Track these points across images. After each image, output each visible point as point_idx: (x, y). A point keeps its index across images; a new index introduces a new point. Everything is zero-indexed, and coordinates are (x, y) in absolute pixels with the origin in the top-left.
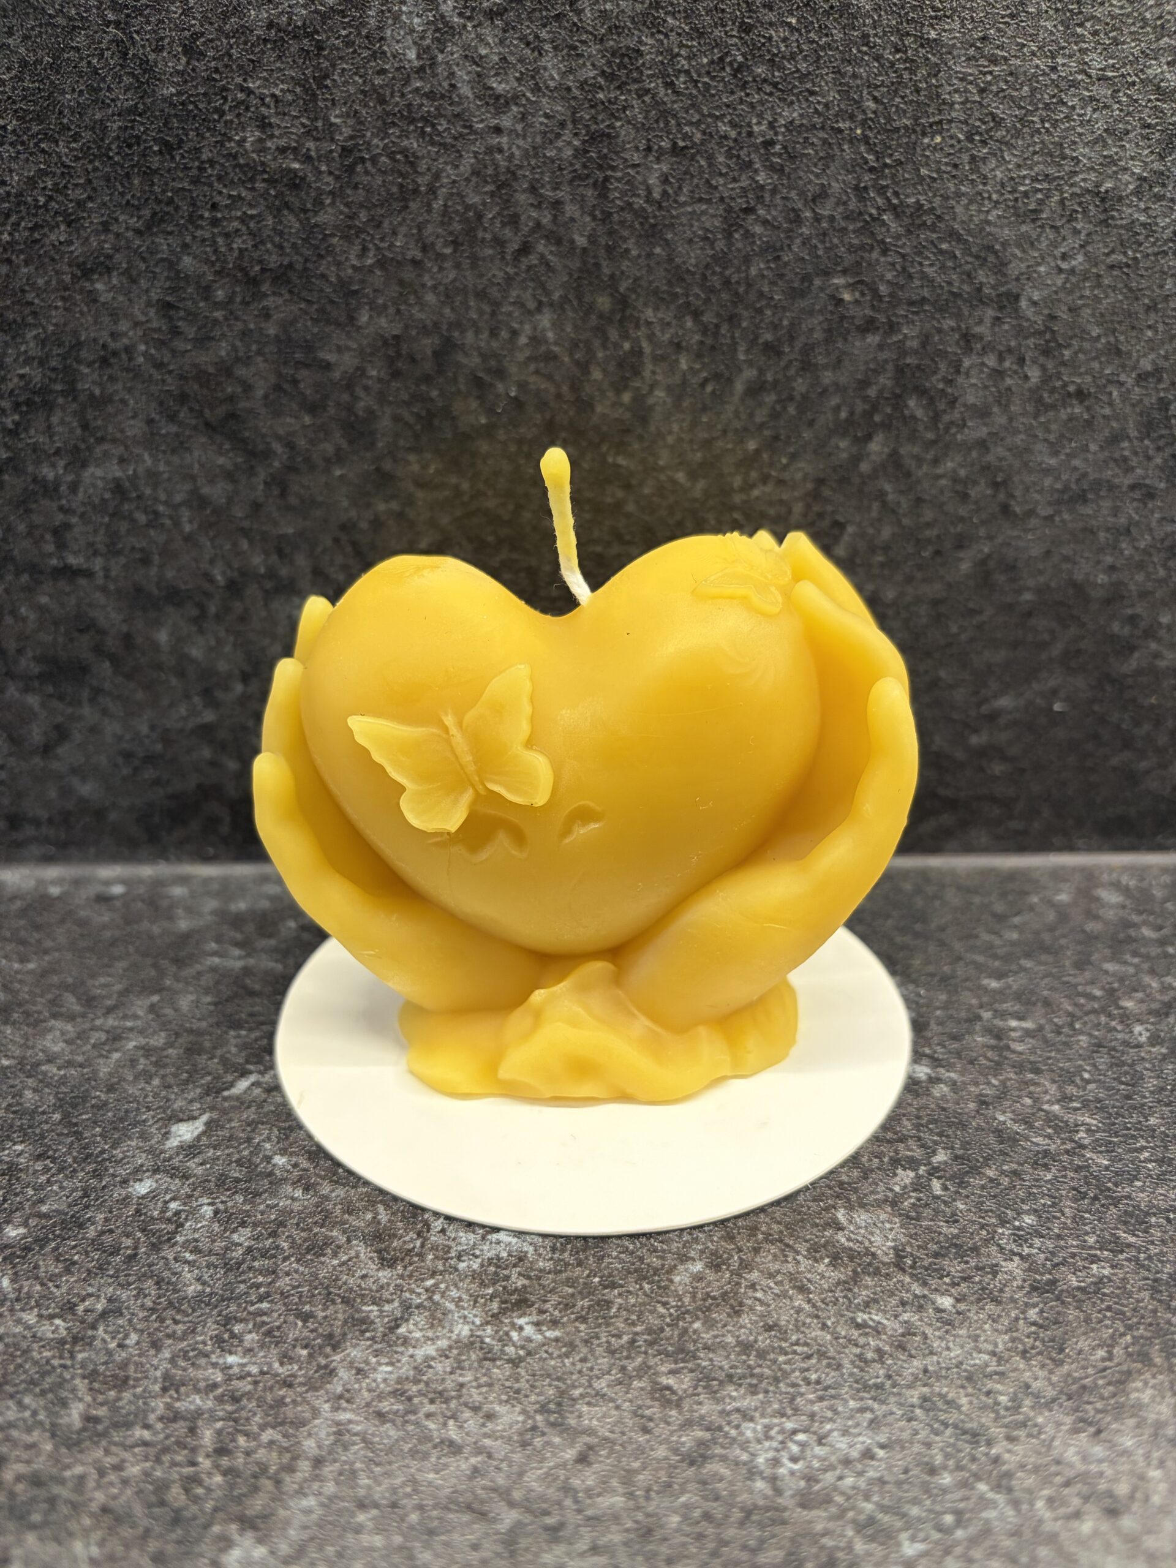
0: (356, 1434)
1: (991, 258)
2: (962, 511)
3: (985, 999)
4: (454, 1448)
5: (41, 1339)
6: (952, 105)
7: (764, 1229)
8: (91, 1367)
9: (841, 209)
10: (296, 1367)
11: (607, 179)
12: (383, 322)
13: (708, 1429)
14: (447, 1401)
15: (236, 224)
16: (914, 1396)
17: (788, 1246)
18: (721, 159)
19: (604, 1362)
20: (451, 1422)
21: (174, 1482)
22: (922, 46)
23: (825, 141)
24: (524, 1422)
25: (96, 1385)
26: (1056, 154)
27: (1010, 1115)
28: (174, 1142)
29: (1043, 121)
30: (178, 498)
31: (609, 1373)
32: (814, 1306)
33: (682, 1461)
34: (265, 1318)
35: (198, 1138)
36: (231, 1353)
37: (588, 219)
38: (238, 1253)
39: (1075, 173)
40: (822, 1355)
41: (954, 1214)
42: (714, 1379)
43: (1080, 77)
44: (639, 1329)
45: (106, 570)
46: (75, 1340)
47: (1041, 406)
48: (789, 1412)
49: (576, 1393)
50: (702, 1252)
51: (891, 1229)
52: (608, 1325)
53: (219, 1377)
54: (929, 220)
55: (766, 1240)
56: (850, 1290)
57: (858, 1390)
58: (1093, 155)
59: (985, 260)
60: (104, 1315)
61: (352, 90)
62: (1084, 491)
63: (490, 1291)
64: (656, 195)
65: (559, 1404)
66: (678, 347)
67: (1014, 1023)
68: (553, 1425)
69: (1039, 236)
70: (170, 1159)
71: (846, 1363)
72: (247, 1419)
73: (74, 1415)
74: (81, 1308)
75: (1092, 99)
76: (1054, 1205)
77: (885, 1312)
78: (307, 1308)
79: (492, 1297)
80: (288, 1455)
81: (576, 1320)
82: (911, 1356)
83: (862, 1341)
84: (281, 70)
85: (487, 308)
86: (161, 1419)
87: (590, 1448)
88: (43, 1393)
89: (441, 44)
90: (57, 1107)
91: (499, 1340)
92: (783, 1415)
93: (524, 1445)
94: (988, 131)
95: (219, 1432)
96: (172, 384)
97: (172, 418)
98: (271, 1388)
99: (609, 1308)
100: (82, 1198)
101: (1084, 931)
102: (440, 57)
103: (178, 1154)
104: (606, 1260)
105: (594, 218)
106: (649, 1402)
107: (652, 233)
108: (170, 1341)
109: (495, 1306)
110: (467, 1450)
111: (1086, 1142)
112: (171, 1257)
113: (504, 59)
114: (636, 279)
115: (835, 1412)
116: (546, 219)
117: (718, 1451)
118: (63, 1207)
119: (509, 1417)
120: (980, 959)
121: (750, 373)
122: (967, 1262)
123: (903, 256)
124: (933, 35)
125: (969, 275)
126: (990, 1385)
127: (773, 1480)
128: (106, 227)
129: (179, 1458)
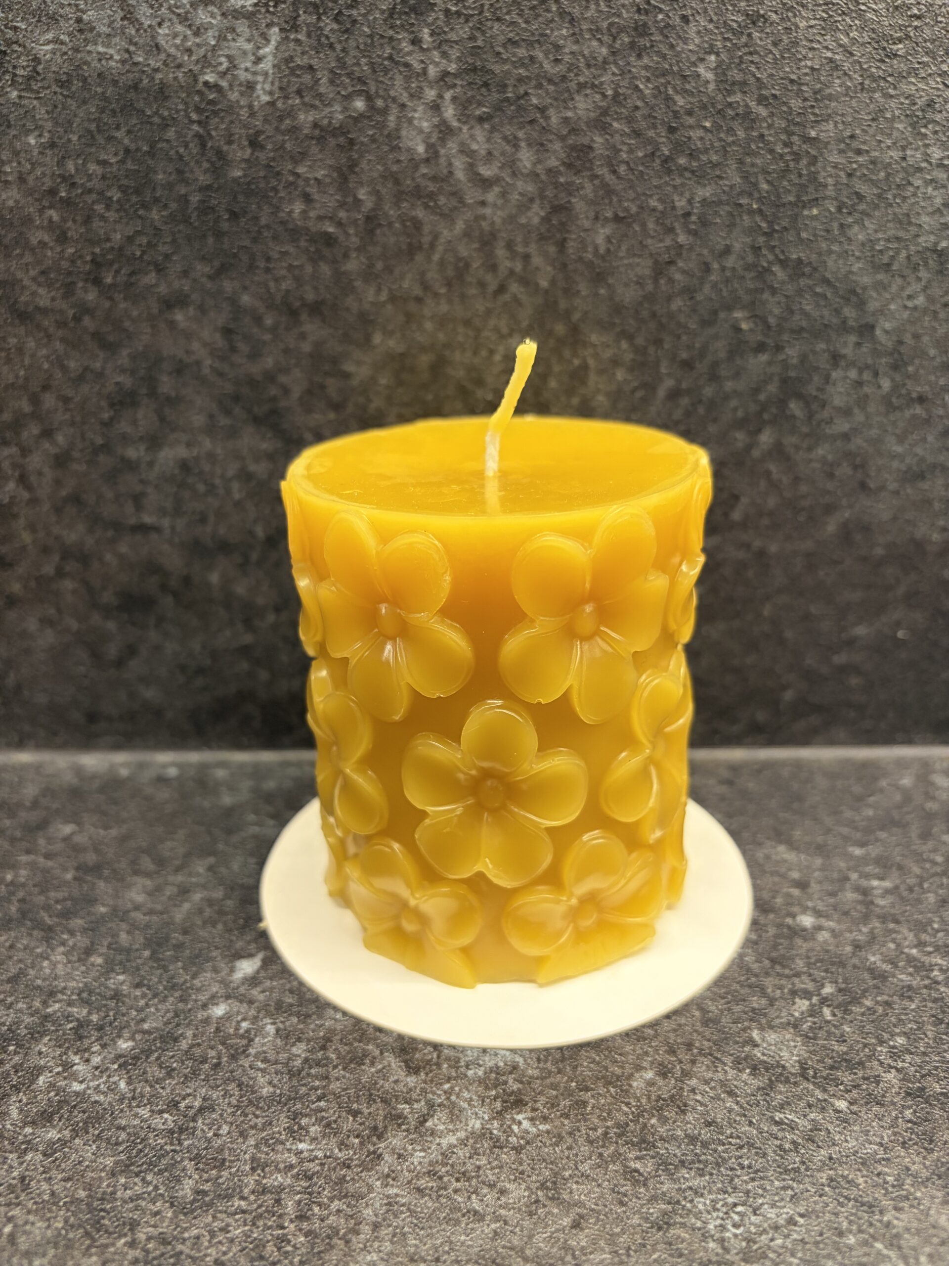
0: (403, 1205)
1: (854, 299)
2: (830, 486)
3: (852, 863)
4: (479, 1217)
5: (155, 1130)
6: (826, 186)
7: (697, 1045)
8: (196, 1152)
9: (741, 262)
10: (351, 1153)
11: (565, 240)
12: (391, 343)
13: (669, 1203)
14: (469, 1180)
15: (283, 272)
16: (823, 1177)
17: (717, 1058)
18: (651, 225)
19: (586, 1149)
20: (474, 1196)
21: (268, 1242)
22: (804, 142)
23: (731, 214)
24: (529, 1197)
25: (201, 1166)
26: (904, 221)
27: (878, 957)
28: (238, 975)
29: (895, 197)
30: (231, 473)
31: (590, 1158)
32: (741, 1107)
33: (652, 1227)
34: (323, 1114)
35: (258, 972)
36: (301, 1141)
37: (549, 269)
38: (298, 1063)
39: (918, 236)
40: (751, 1145)
41: (842, 1036)
42: (671, 1164)
43: (924, 165)
44: (609, 1124)
45: (173, 528)
46: (181, 1130)
47: (891, 407)
48: (730, 1190)
49: (567, 1174)
50: (652, 1063)
51: (795, 1047)
52: (585, 1120)
53: (293, 1159)
54: (807, 270)
55: (700, 1054)
56: (767, 1094)
57: (781, 1173)
58: (932, 223)
59: (848, 300)
60: (201, 1110)
61: (375, 175)
62: (923, 472)
63: (494, 1093)
64: (602, 250)
65: (555, 1183)
66: (615, 362)
67: (875, 883)
68: (552, 1199)
69: (890, 282)
70: (238, 987)
71: (769, 1151)
72: (319, 1193)
73: (186, 1189)
74: (182, 1105)
75: (932, 180)
76: (919, 1029)
77: (796, 1112)
78: (355, 1106)
79: (495, 1098)
80: (353, 1221)
81: (561, 1116)
82: (819, 1147)
83: (780, 1135)
84: (321, 160)
85: (471, 333)
86: (253, 1192)
87: (581, 1217)
88: (161, 1172)
89: (443, 140)
90: (146, 946)
91: (504, 1132)
92: (725, 1192)
93: (531, 1214)
94: (852, 206)
95: (299, 1202)
96: (229, 388)
97: (228, 412)
98: (334, 1169)
99: (585, 1107)
100: (173, 1018)
101: (924, 809)
102: (442, 152)
103: (243, 984)
104: (580, 1069)
105: (555, 268)
106: (622, 1182)
107: (599, 278)
108: (254, 1132)
109: (498, 1105)
110: (488, 1218)
111: (940, 978)
112: (247, 1065)
113: (490, 153)
114: (586, 313)
115: (765, 1189)
116: (518, 267)
117: (679, 1220)
118: (160, 1025)
119: (517, 1192)
120: (845, 831)
121: (669, 383)
122: (855, 1074)
123: (786, 297)
124: (813, 134)
125: (836, 310)
126: (880, 1168)
127: (722, 1241)
128: (185, 273)
129: (270, 1223)
